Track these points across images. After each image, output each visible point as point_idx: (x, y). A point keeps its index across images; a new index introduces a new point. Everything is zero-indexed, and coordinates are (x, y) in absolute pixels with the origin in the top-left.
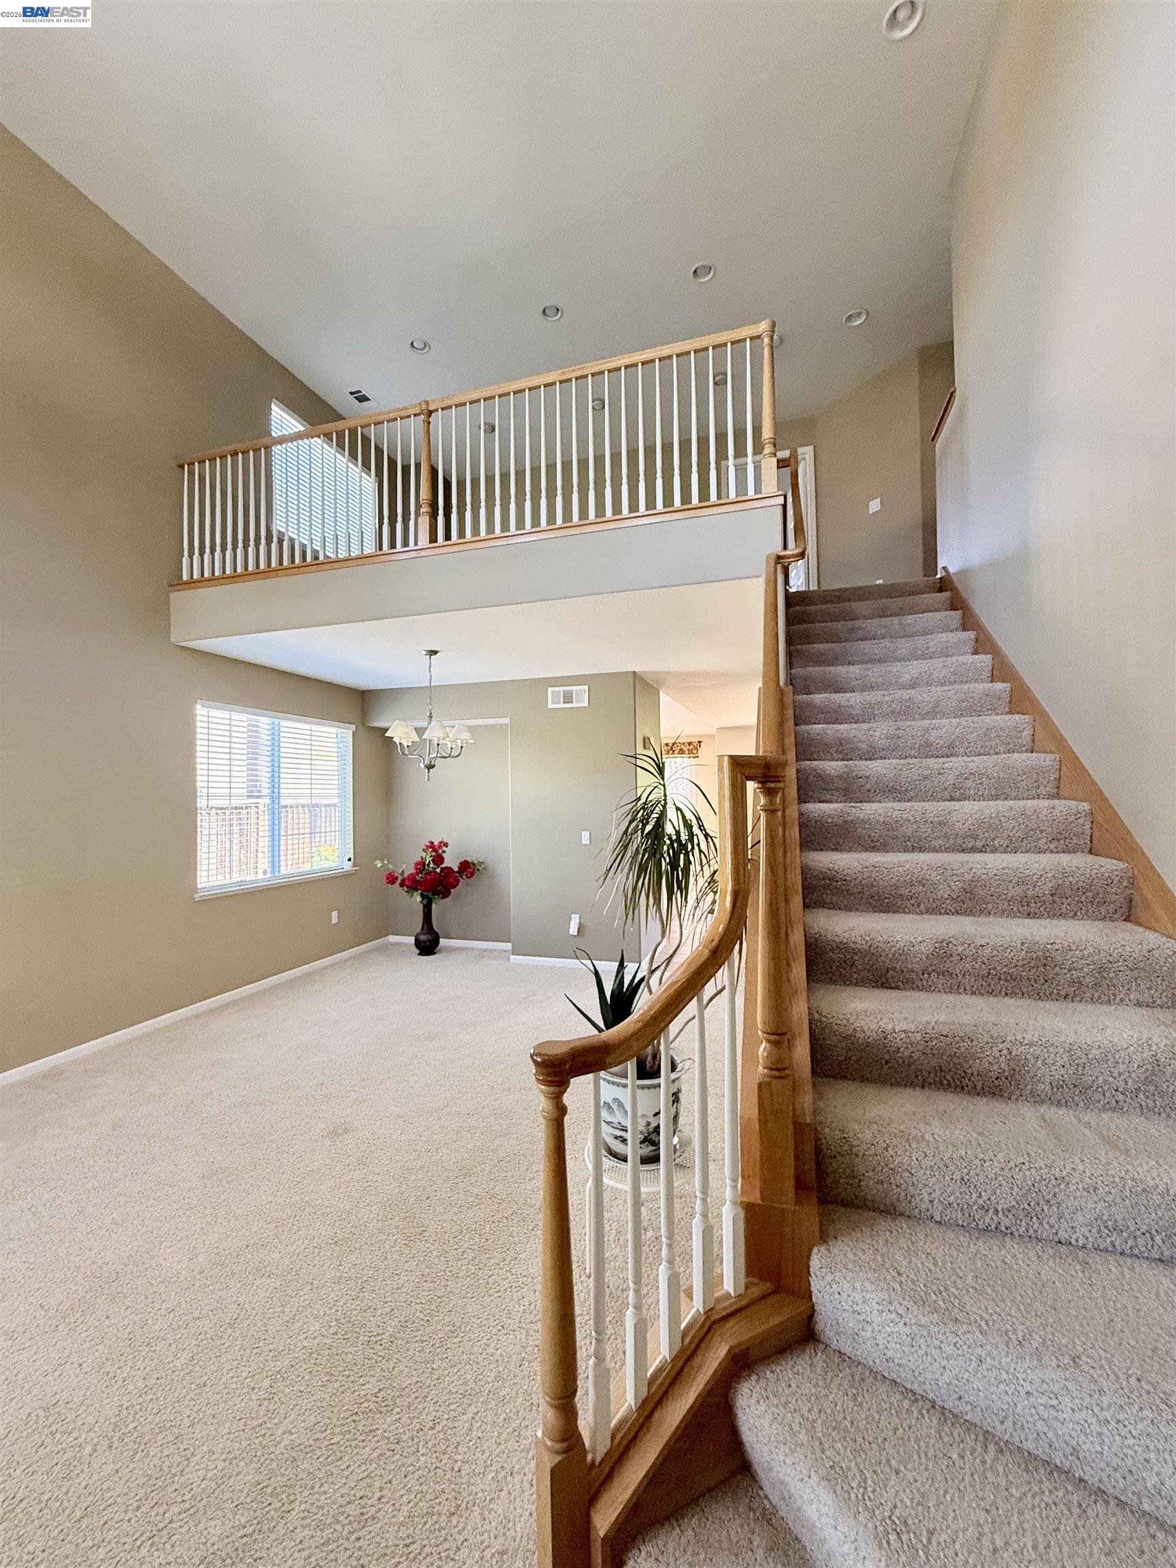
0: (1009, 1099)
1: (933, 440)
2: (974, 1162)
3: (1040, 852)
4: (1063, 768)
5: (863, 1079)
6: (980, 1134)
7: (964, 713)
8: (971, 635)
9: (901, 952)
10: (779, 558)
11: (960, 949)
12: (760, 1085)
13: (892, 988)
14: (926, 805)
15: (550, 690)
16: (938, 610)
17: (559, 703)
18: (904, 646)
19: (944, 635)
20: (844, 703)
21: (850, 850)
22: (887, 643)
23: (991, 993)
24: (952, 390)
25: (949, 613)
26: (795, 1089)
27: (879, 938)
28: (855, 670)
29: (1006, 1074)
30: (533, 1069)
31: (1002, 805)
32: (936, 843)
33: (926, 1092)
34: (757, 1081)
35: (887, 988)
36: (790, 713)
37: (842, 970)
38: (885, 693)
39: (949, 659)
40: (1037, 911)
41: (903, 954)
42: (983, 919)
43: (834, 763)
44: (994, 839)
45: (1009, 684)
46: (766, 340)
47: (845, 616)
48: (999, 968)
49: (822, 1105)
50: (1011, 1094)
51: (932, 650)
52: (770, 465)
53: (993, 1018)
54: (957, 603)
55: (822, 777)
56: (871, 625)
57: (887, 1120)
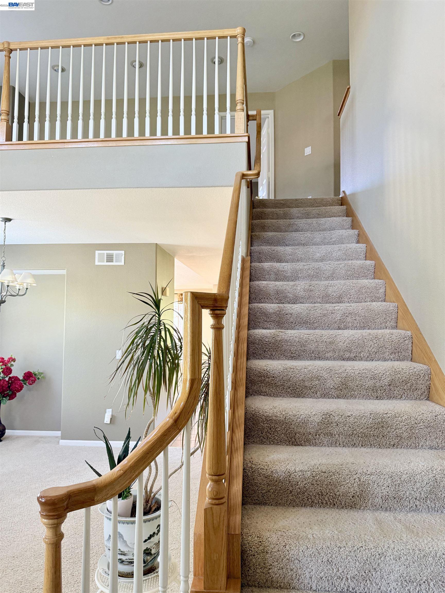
0: (359, 509)
1: (339, 115)
2: (335, 549)
3: (385, 361)
4: (399, 311)
5: (277, 504)
6: (340, 532)
7: (349, 278)
8: (356, 232)
9: (303, 421)
10: (243, 176)
11: (337, 418)
12: (205, 510)
13: (298, 445)
14: (323, 332)
15: (97, 252)
16: (340, 216)
17: (104, 262)
18: (318, 236)
19: (341, 231)
20: (281, 269)
21: (279, 359)
22: (308, 234)
23: (354, 445)
24: (348, 87)
25: (345, 218)
26: (230, 511)
27: (291, 413)
28: (289, 249)
29: (358, 494)
30: (38, 508)
31: (365, 332)
32: (328, 355)
33: (313, 509)
34: (204, 507)
35: (295, 445)
36: (247, 273)
37: (268, 434)
38: (305, 264)
39: (343, 245)
40: (381, 395)
41: (305, 423)
42: (351, 401)
43: (272, 305)
44: (360, 353)
45: (374, 262)
46: (240, 40)
47: (285, 216)
48: (358, 430)
49: (248, 522)
50: (361, 506)
51: (333, 240)
52: (241, 117)
53: (352, 460)
54: (350, 213)
55: (265, 314)
56: (301, 223)
57: (287, 528)
